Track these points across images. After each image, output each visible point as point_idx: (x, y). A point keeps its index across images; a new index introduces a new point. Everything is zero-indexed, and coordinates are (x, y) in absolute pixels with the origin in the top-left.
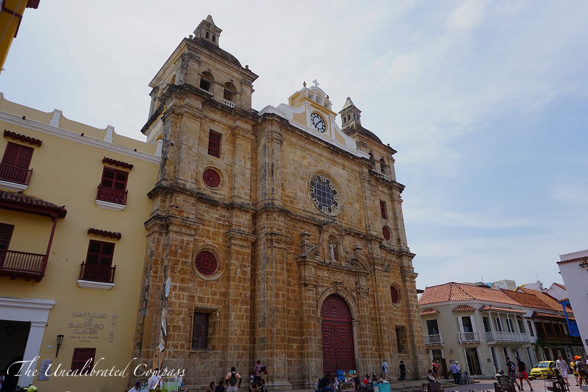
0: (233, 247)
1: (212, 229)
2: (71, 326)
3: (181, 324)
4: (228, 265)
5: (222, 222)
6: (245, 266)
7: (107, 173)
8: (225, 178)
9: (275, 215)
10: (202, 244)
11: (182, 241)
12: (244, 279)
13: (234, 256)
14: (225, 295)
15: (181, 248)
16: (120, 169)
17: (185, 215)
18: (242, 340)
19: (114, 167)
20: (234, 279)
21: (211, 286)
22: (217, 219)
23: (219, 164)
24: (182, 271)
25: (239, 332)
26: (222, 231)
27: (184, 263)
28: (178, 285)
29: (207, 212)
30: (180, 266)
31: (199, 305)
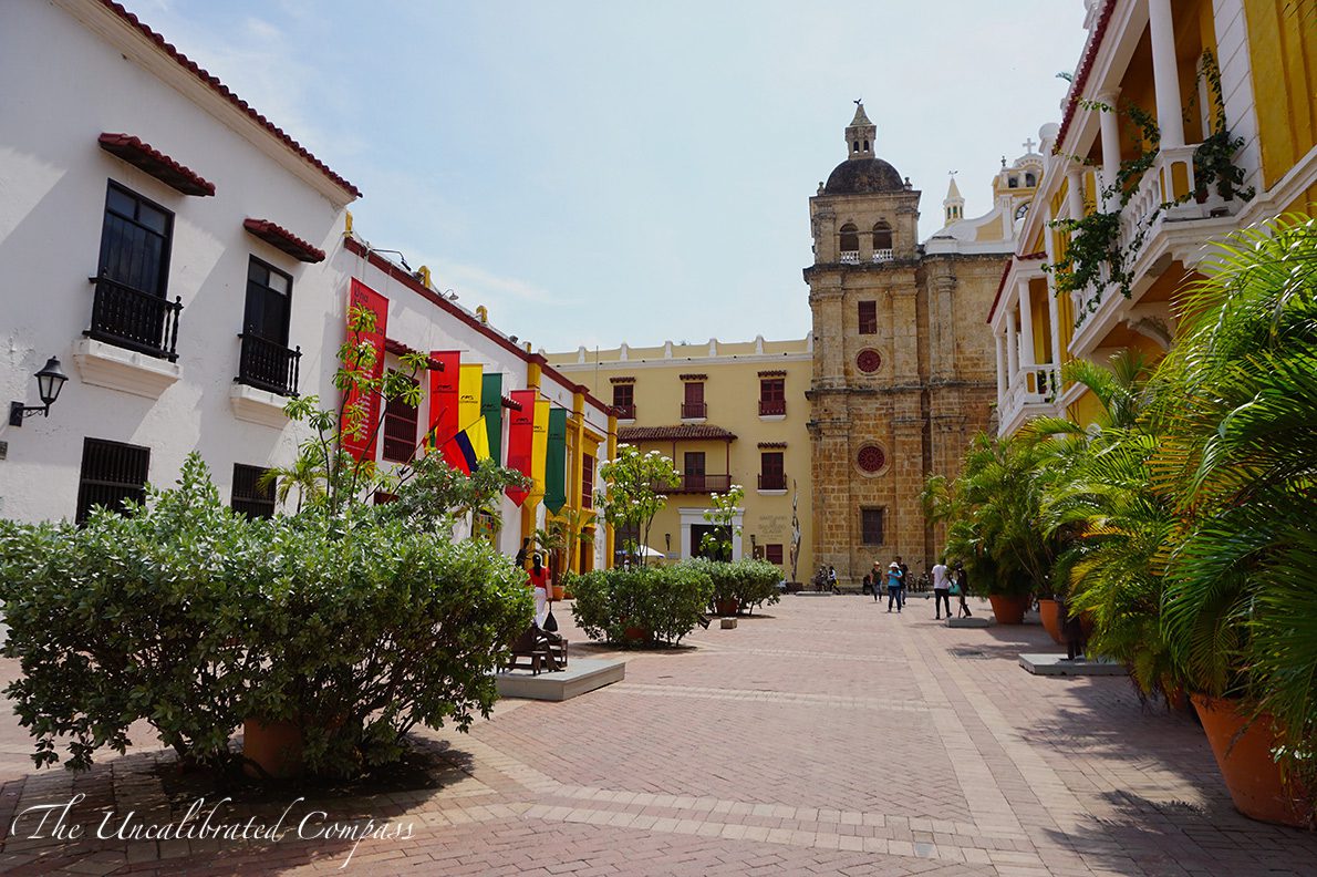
0: (897, 438)
1: (871, 423)
2: (760, 527)
3: (843, 523)
4: (894, 458)
5: (883, 412)
6: (914, 457)
7: (764, 386)
8: (885, 356)
9: (944, 392)
10: (861, 441)
11: (836, 444)
12: (915, 472)
13: (898, 447)
14: (894, 490)
15: (835, 451)
16: (776, 377)
17: (835, 416)
18: (915, 536)
19: (770, 378)
20: (901, 473)
21: (877, 483)
22: (878, 409)
23: (874, 341)
24: (838, 473)
25: (910, 527)
26: (884, 421)
27: (840, 465)
28: (836, 487)
29: (865, 404)
30: (836, 469)
31: (864, 503)
